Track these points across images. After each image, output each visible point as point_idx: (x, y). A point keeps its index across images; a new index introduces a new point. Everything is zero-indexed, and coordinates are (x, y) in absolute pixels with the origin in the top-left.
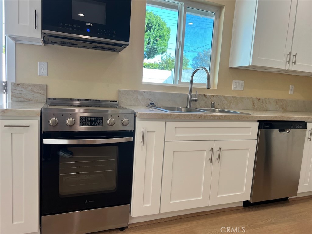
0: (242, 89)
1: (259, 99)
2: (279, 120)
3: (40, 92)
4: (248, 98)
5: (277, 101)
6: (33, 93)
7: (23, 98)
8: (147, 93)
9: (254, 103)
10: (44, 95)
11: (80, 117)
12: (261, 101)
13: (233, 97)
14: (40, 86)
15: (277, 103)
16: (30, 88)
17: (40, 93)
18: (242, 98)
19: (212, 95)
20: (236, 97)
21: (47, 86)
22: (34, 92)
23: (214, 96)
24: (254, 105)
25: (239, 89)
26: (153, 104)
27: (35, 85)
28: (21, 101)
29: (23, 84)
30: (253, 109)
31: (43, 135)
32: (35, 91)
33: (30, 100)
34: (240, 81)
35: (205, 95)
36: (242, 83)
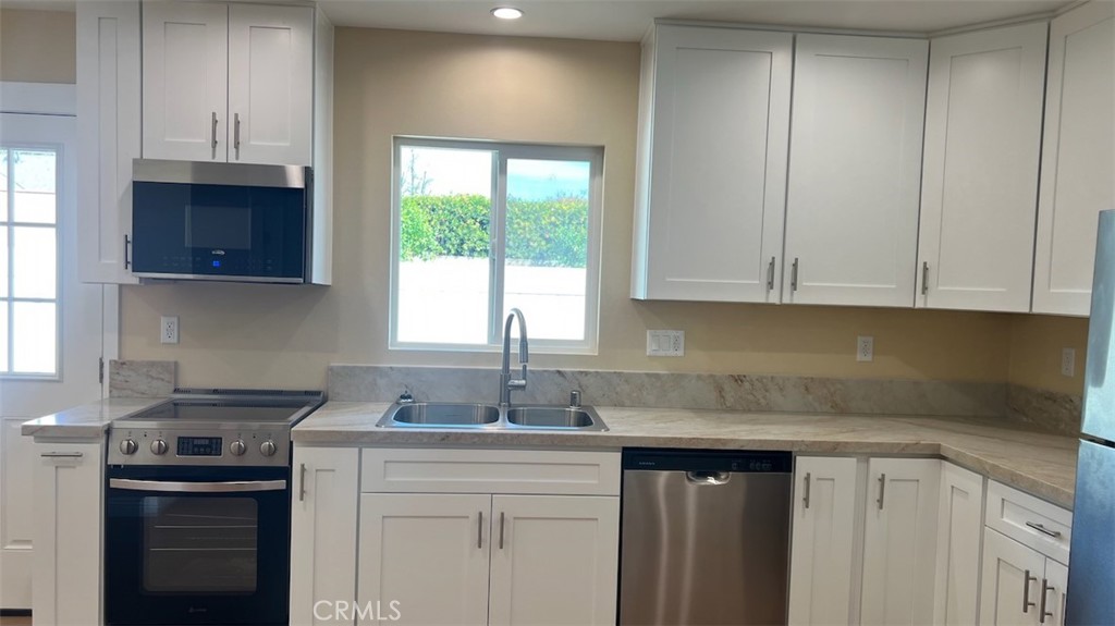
0: (680, 353)
1: (738, 380)
2: (683, 446)
3: (161, 376)
4: (699, 377)
5: (807, 385)
6: (150, 380)
7: (132, 390)
8: (400, 370)
9: (720, 390)
10: (169, 382)
11: (179, 438)
12: (747, 385)
13: (647, 374)
14: (164, 366)
15: (807, 389)
16: (145, 370)
17: (163, 380)
18: (678, 378)
19: (582, 372)
20: (657, 376)
21: (176, 363)
22: (152, 378)
23: (586, 373)
24: (723, 397)
25: (672, 353)
26: (410, 397)
27: (152, 364)
28: (127, 397)
29: (132, 363)
30: (719, 407)
31: (112, 471)
32: (154, 375)
33: (143, 393)
34: (672, 333)
35: (559, 372)
36: (676, 339)
